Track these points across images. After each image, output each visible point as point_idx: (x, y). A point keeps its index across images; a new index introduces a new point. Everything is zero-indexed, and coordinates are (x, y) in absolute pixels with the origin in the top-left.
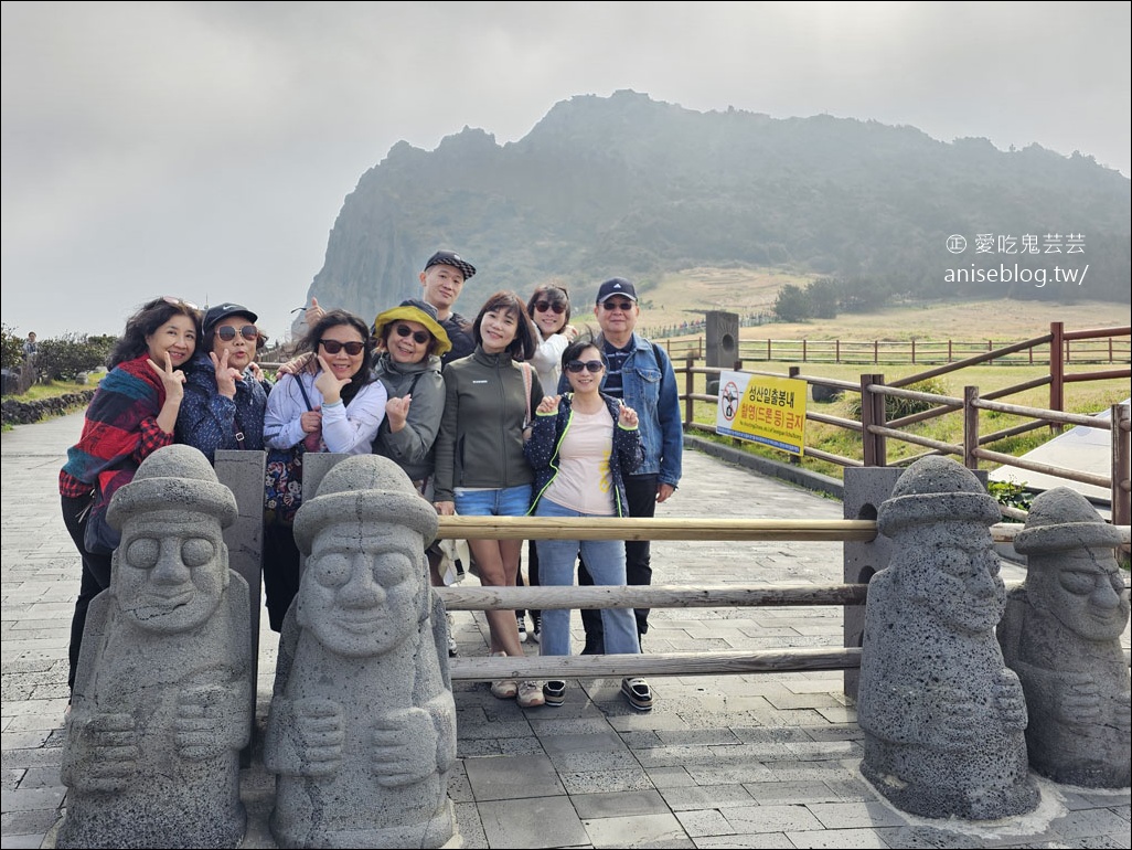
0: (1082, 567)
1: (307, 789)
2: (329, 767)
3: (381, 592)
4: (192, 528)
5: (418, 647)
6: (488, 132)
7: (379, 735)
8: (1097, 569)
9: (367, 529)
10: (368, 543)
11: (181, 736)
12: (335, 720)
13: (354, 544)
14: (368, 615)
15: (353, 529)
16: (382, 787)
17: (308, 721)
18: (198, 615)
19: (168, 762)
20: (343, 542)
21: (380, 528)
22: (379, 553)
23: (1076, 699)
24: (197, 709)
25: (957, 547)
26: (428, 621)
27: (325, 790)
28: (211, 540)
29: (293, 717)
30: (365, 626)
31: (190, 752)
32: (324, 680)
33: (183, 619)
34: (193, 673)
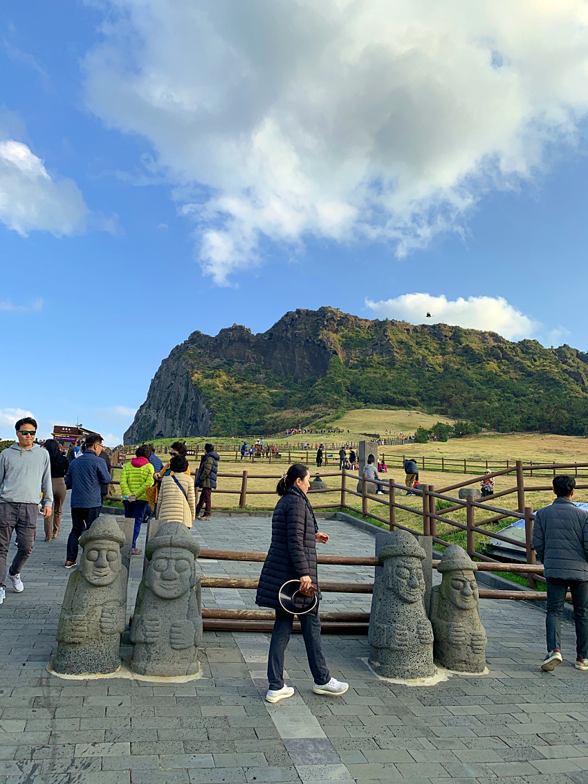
0: (460, 578)
1: (146, 648)
2: (155, 639)
3: (178, 575)
4: (111, 547)
5: (190, 597)
6: (246, 327)
7: (173, 628)
8: (464, 579)
9: (173, 550)
10: (174, 556)
11: (103, 625)
12: (158, 622)
13: (168, 556)
14: (172, 582)
15: (168, 549)
16: (173, 648)
17: (148, 622)
18: (110, 581)
19: (97, 634)
20: (164, 555)
21: (178, 550)
22: (177, 560)
23: (455, 633)
24: (108, 615)
25: (405, 567)
26: (194, 588)
27: (152, 649)
28: (116, 552)
29: (142, 621)
30: (171, 587)
31: (104, 630)
32: (154, 607)
33: (105, 581)
34: (108, 601)
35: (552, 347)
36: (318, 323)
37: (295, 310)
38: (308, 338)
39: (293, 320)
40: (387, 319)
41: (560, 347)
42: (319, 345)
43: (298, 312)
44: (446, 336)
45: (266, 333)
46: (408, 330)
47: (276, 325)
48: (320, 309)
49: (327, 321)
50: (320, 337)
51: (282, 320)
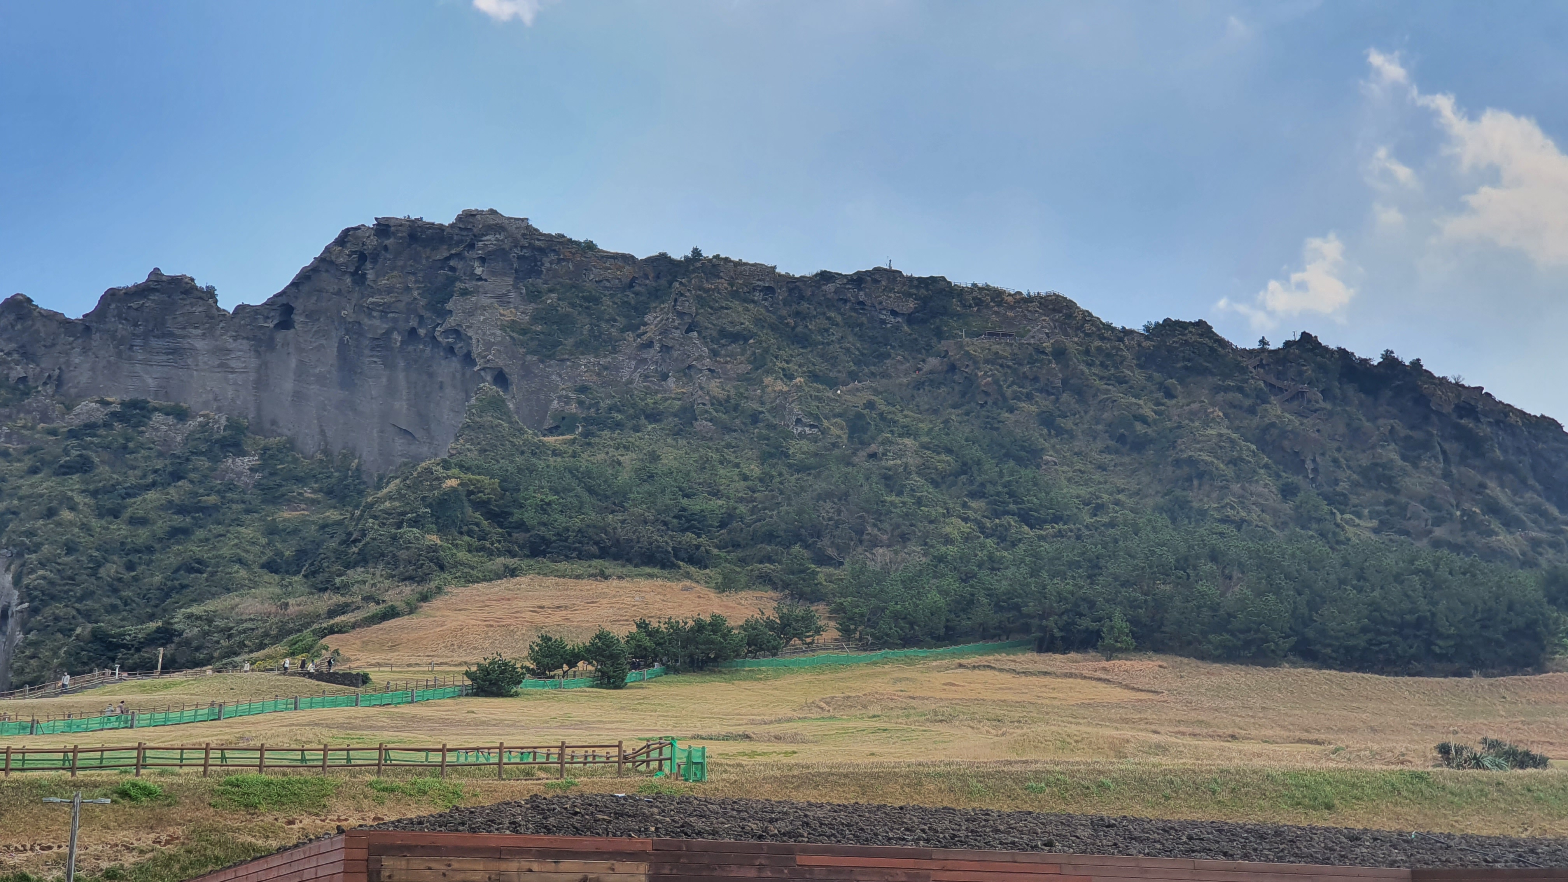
6: (201, 283)
35: (1263, 342)
36: (453, 269)
37: (371, 223)
38: (413, 323)
39: (362, 257)
40: (696, 252)
41: (1287, 344)
42: (451, 350)
43: (384, 227)
44: (894, 313)
45: (270, 303)
46: (769, 290)
47: (305, 277)
48: (459, 219)
49: (482, 260)
50: (452, 321)
51: (324, 262)
